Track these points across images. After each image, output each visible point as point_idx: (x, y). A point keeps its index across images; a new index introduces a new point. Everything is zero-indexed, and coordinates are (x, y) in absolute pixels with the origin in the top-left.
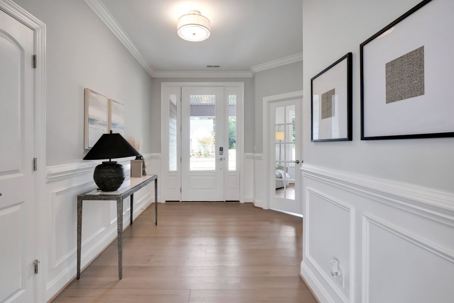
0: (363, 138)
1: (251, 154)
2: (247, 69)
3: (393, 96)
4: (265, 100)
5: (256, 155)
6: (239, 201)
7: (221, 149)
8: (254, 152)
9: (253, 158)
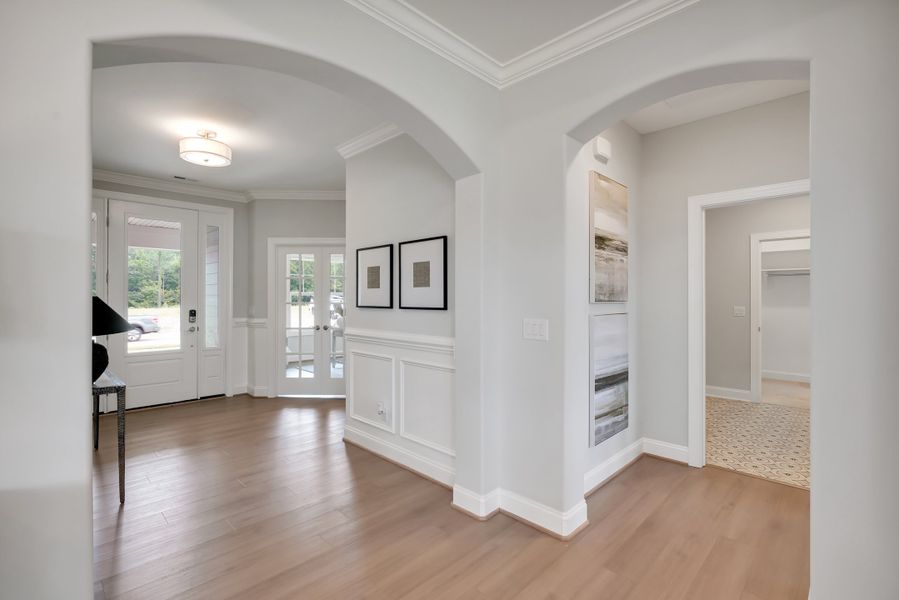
0: (400, 308)
1: (244, 320)
2: (243, 191)
3: (416, 284)
4: (271, 242)
5: (256, 321)
6: (224, 395)
7: (193, 313)
8: (250, 316)
9: (249, 326)
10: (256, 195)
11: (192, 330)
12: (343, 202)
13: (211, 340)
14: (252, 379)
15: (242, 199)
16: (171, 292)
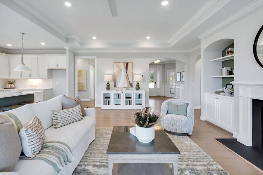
6: (160, 96)
7: (156, 82)
8: (164, 83)
9: (164, 85)
10: (165, 63)
11: (156, 85)
12: (175, 63)
13: (158, 87)
14: (164, 94)
15: (163, 64)
16: (152, 79)
